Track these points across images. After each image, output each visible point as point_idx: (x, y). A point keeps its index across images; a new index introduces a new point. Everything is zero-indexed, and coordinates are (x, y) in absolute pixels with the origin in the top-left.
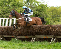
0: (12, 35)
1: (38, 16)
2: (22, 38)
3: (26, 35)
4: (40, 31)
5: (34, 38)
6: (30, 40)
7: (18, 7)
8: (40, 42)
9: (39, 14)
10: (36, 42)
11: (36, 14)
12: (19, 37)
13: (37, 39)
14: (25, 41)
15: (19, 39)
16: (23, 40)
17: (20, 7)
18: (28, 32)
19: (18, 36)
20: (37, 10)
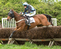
0: (25, 37)
1: (57, 15)
2: (38, 42)
3: (42, 39)
4: (59, 33)
5: (52, 41)
6: (48, 44)
7: (32, 4)
8: (59, 46)
9: (58, 13)
10: (55, 47)
11: (55, 13)
12: (34, 40)
13: (55, 43)
14: (41, 45)
15: (34, 42)
16: (38, 44)
17: (36, 4)
18: (45, 35)
19: (32, 40)
20: (56, 8)
